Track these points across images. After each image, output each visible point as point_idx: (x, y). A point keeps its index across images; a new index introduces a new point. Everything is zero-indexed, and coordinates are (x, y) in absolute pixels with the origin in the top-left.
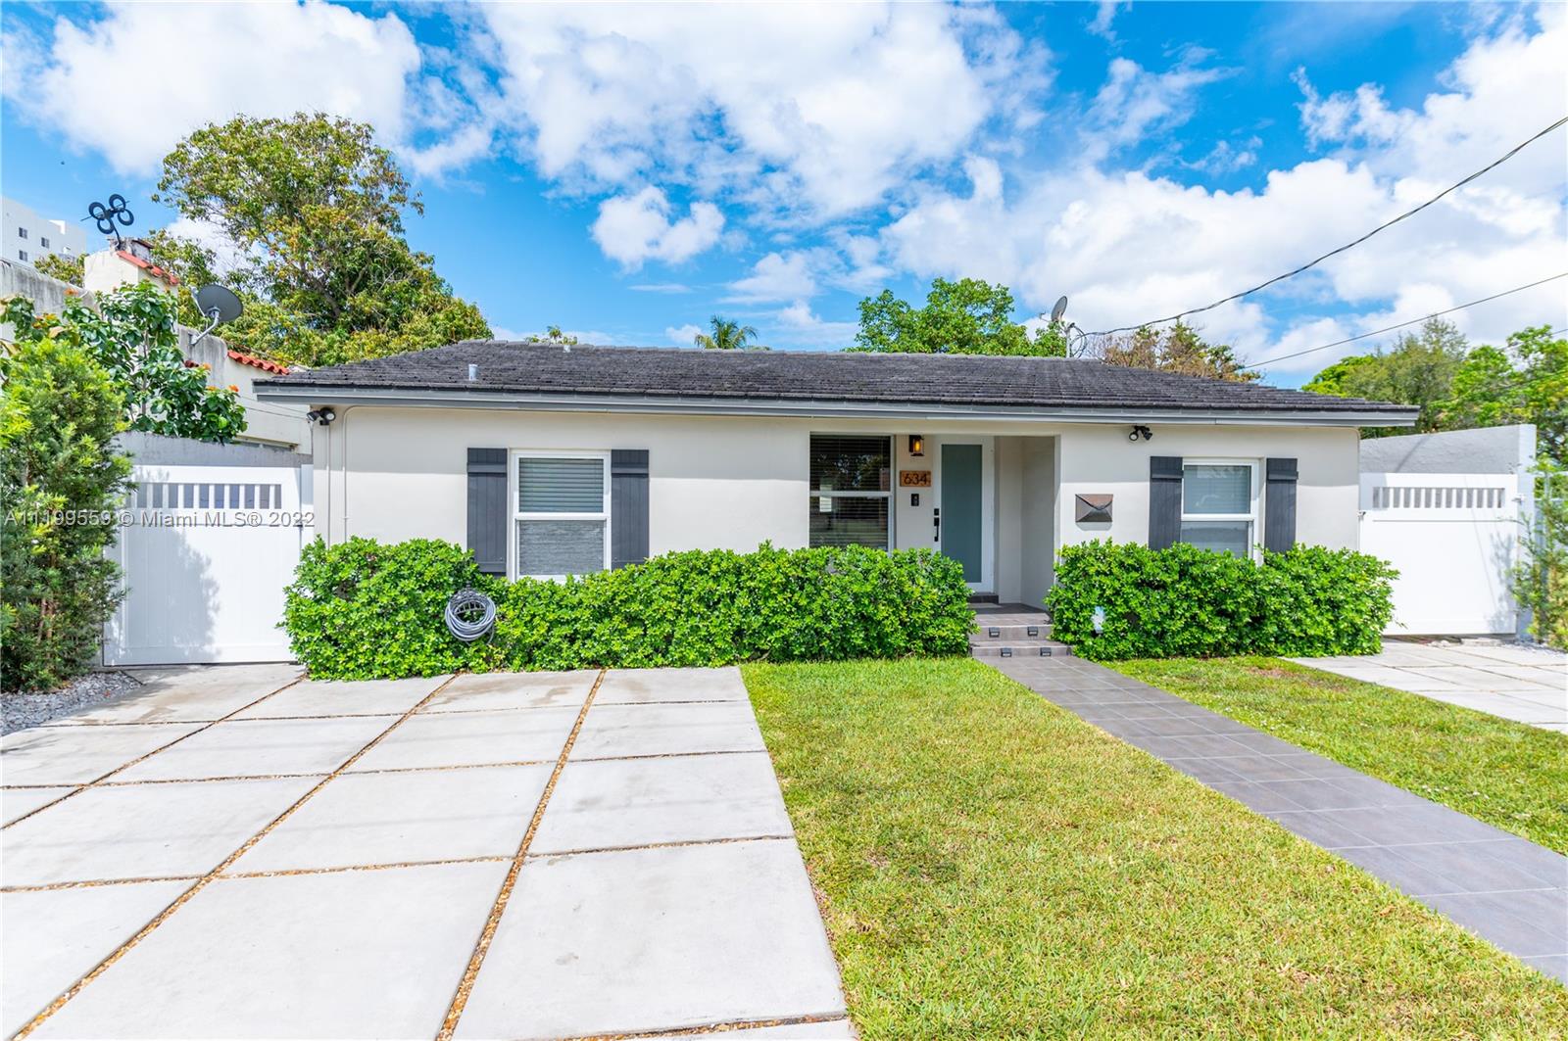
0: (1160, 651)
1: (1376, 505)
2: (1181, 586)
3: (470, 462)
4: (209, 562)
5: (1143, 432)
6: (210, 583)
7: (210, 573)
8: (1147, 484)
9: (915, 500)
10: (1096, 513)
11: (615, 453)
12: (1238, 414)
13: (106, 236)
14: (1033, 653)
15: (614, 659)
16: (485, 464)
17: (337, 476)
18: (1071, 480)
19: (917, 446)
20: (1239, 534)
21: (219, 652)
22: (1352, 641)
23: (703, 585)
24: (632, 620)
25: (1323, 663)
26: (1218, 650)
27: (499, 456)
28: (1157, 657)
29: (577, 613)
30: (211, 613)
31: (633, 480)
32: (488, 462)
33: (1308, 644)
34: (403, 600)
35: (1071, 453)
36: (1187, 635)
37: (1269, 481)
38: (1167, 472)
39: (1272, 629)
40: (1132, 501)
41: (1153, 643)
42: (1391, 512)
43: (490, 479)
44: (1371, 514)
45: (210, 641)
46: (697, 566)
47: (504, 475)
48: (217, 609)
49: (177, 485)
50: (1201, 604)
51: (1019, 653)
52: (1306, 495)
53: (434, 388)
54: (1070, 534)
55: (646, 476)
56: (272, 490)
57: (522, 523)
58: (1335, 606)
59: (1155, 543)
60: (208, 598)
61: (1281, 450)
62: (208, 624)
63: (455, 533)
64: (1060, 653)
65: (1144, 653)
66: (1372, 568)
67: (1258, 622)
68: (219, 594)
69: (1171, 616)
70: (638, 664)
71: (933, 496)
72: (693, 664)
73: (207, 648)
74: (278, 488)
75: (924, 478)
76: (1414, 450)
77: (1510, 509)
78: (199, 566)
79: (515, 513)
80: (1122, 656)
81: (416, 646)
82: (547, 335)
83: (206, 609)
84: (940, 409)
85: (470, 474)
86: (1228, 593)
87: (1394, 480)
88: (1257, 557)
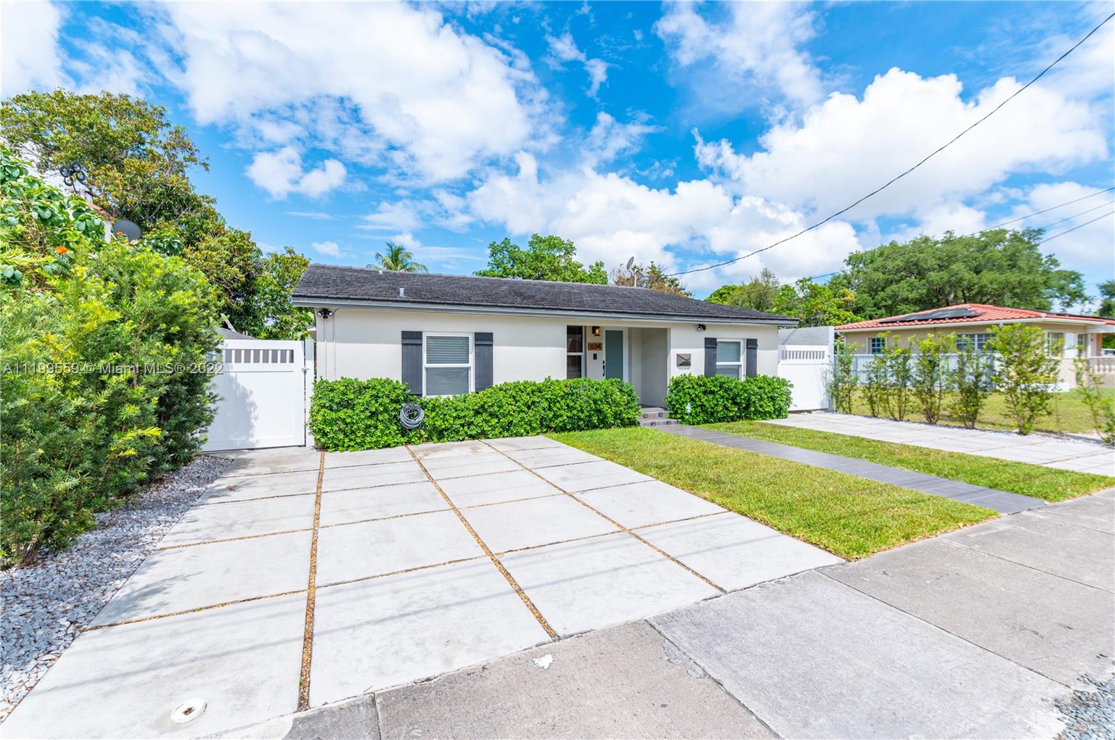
0: (712, 420)
1: (783, 358)
2: (721, 392)
3: (403, 338)
4: (251, 393)
5: (703, 327)
6: (252, 404)
7: (251, 399)
8: (703, 350)
9: (595, 357)
10: (684, 362)
11: (476, 334)
12: (739, 321)
14: (664, 423)
15: (483, 434)
16: (411, 339)
17: (330, 345)
18: (674, 348)
19: (597, 331)
20: (736, 370)
21: (258, 441)
22: (779, 413)
23: (525, 397)
24: (492, 415)
25: (770, 421)
26: (733, 419)
27: (418, 335)
28: (711, 422)
29: (466, 413)
30: (253, 421)
31: (485, 347)
32: (412, 338)
33: (765, 414)
34: (382, 409)
35: (675, 336)
36: (722, 413)
37: (747, 348)
38: (711, 344)
39: (753, 409)
40: (698, 355)
41: (709, 416)
42: (788, 361)
43: (414, 347)
44: (782, 362)
45: (252, 436)
46: (519, 388)
47: (421, 345)
48: (256, 418)
49: (231, 350)
50: (727, 399)
51: (659, 424)
52: (760, 353)
53: (392, 301)
54: (675, 372)
55: (492, 345)
56: (288, 353)
57: (427, 369)
58: (773, 399)
59: (707, 375)
60: (250, 413)
61: (751, 336)
62: (251, 427)
63: (396, 376)
64: (674, 423)
65: (706, 422)
66: (784, 383)
67: (748, 406)
68: (257, 411)
69: (716, 405)
70: (496, 436)
71: (602, 355)
72: (522, 435)
73: (251, 439)
74: (292, 352)
75: (599, 346)
76: (790, 336)
77: (826, 360)
78: (245, 395)
79: (425, 365)
80: (698, 423)
81: (387, 432)
83: (249, 418)
85: (403, 344)
86: (738, 395)
87: (789, 348)
88: (743, 379)
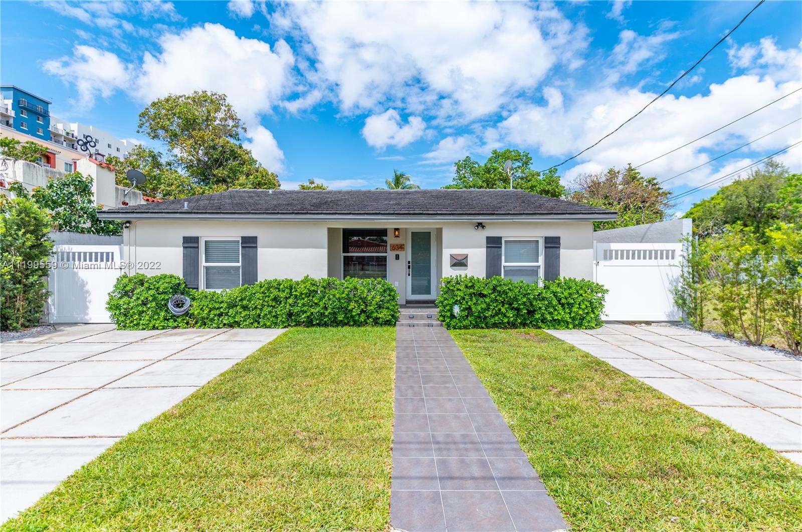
0: (483, 325)
1: (605, 258)
2: (493, 296)
3: (184, 242)
4: (87, 283)
5: (480, 225)
6: (88, 292)
7: (87, 287)
8: (485, 249)
9: (397, 257)
10: (460, 262)
11: (243, 238)
12: (523, 217)
13: (86, 152)
14: (425, 325)
15: (237, 324)
16: (190, 243)
17: (133, 248)
18: (448, 247)
19: (397, 233)
20: (534, 271)
21: (90, 319)
22: (579, 323)
24: (245, 308)
26: (513, 325)
27: (196, 240)
28: (483, 328)
29: (222, 305)
30: (88, 304)
31: (251, 249)
32: (191, 242)
33: (556, 323)
34: (151, 298)
35: (448, 235)
36: (497, 318)
37: (546, 247)
38: (494, 243)
39: (537, 316)
40: (477, 258)
41: (480, 322)
42: (614, 262)
43: (192, 249)
44: (602, 263)
45: (87, 314)
47: (198, 247)
48: (90, 302)
49: (75, 252)
50: (503, 303)
51: (418, 325)
52: (564, 253)
53: (165, 213)
54: (449, 272)
55: (256, 247)
56: (110, 254)
57: (207, 268)
58: (571, 305)
59: (489, 275)
60: (86, 297)
61: (552, 233)
62: (87, 308)
63: (178, 272)
64: (438, 325)
65: (476, 326)
66: (599, 289)
67: (531, 313)
68: (91, 296)
69: (488, 309)
70: (248, 327)
71: (407, 255)
72: (269, 327)
73: (86, 317)
74: (113, 253)
75: (401, 247)
77: (678, 259)
78: (83, 285)
79: (203, 263)
80: (466, 327)
81: (156, 317)
82: (308, 184)
83: (85, 302)
84: (380, 217)
85: (184, 247)
86: (516, 299)
87: (614, 246)
